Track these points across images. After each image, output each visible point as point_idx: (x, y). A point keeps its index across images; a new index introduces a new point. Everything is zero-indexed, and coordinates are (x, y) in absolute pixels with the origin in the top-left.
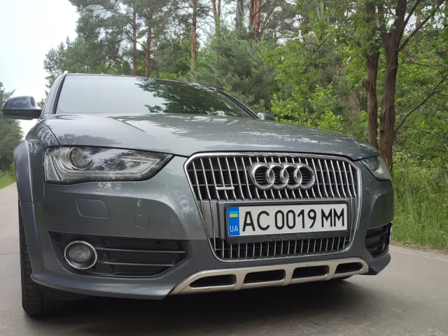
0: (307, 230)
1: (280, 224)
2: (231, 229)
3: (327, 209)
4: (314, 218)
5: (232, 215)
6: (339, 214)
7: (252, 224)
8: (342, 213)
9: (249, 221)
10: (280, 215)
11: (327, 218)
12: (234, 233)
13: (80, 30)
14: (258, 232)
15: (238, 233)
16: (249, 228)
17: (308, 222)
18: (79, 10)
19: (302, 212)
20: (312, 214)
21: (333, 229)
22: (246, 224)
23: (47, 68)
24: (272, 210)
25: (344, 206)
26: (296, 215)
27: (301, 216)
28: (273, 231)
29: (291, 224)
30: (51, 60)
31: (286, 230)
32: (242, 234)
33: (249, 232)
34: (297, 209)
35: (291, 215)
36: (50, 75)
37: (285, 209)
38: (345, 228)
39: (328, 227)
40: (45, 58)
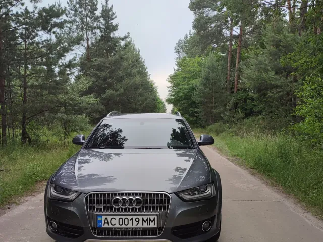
0: (134, 226)
1: (121, 224)
2: (98, 224)
3: (145, 218)
4: (138, 222)
5: (99, 219)
6: (152, 220)
7: (108, 223)
8: (154, 220)
9: (106, 222)
10: (121, 220)
11: (145, 222)
12: (100, 226)
13: (195, 27)
14: (110, 226)
15: (101, 226)
16: (106, 225)
17: (135, 223)
18: (195, 13)
19: (132, 219)
20: (137, 220)
21: (149, 227)
22: (105, 223)
23: (176, 52)
24: (117, 217)
25: (156, 217)
26: (129, 220)
27: (132, 221)
28: (117, 226)
29: (126, 224)
30: (179, 46)
31: (124, 226)
32: (103, 227)
33: (106, 226)
34: (130, 217)
35: (126, 220)
36: (178, 57)
37: (124, 217)
38: (156, 226)
39: (145, 226)
40: (176, 45)
